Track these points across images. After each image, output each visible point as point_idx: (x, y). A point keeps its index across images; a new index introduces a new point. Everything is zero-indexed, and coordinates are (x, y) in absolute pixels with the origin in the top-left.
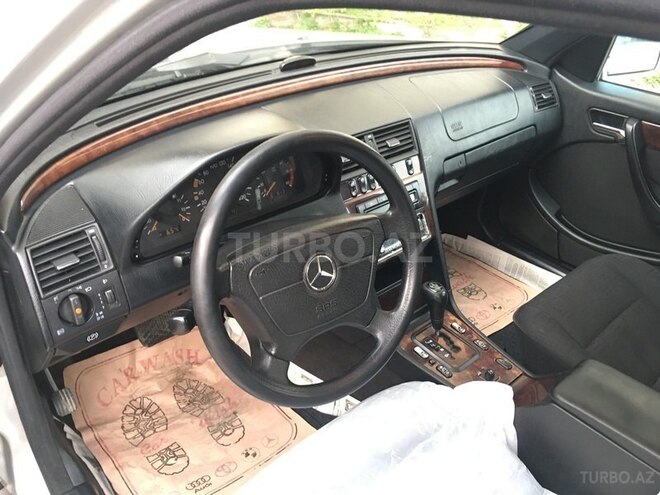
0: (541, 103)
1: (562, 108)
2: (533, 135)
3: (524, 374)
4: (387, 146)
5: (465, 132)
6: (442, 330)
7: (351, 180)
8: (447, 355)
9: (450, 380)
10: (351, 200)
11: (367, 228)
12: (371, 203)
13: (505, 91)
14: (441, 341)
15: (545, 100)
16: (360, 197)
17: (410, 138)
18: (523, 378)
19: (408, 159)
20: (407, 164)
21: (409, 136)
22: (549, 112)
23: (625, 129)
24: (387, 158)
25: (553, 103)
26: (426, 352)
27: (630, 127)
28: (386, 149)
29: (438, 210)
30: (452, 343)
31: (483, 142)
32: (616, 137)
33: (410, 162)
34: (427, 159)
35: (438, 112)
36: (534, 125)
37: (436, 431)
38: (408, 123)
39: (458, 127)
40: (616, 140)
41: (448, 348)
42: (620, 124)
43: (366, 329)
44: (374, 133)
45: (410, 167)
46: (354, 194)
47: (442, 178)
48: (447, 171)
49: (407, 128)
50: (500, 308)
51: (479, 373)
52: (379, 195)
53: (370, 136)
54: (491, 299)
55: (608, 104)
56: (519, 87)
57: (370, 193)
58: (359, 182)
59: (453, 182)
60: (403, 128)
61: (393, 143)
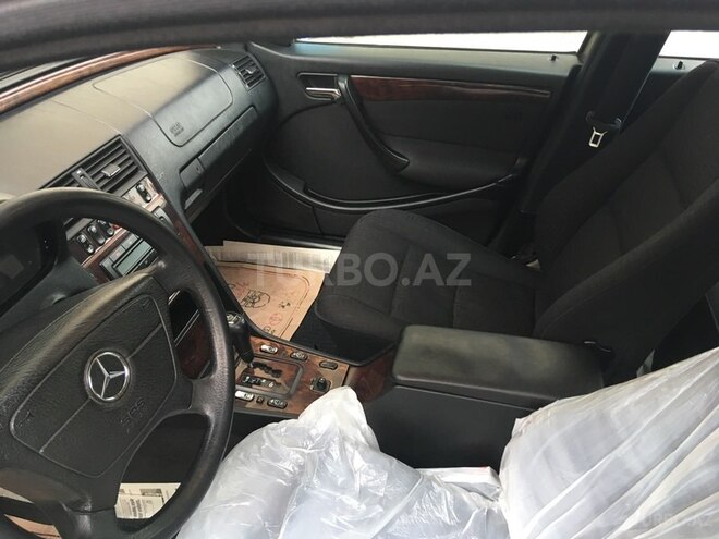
0: (250, 80)
1: (270, 79)
2: (255, 116)
3: (351, 366)
4: (105, 177)
5: (187, 132)
6: (255, 360)
7: (78, 234)
8: (271, 385)
9: (288, 410)
10: (90, 260)
11: (142, 294)
12: (117, 253)
13: (209, 75)
14: (258, 372)
15: (252, 76)
16: (100, 251)
17: (129, 158)
18: (353, 370)
19: (138, 184)
20: (139, 191)
21: (126, 156)
22: (260, 87)
23: (338, 87)
24: (111, 191)
25: (261, 77)
26: (250, 393)
27: (343, 85)
28: (106, 181)
29: (192, 225)
30: (270, 369)
31: (211, 139)
32: (333, 98)
33: (141, 187)
34: (159, 176)
35: (148, 118)
36: (252, 105)
37: (301, 474)
38: (119, 141)
39: (178, 130)
40: (333, 101)
41: (269, 376)
42: (332, 83)
43: (189, 411)
44: (83, 166)
45: (144, 194)
46: (90, 251)
47: (185, 193)
48: (187, 183)
49: (121, 148)
50: (288, 304)
51: (311, 387)
52: (124, 238)
53: (79, 172)
54: (276, 300)
55: (314, 66)
56: (221, 67)
57: (109, 242)
58: (90, 234)
59: (197, 193)
60: (116, 148)
61: (112, 170)
